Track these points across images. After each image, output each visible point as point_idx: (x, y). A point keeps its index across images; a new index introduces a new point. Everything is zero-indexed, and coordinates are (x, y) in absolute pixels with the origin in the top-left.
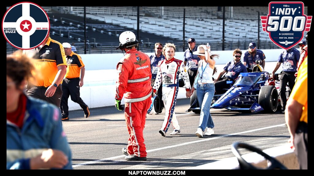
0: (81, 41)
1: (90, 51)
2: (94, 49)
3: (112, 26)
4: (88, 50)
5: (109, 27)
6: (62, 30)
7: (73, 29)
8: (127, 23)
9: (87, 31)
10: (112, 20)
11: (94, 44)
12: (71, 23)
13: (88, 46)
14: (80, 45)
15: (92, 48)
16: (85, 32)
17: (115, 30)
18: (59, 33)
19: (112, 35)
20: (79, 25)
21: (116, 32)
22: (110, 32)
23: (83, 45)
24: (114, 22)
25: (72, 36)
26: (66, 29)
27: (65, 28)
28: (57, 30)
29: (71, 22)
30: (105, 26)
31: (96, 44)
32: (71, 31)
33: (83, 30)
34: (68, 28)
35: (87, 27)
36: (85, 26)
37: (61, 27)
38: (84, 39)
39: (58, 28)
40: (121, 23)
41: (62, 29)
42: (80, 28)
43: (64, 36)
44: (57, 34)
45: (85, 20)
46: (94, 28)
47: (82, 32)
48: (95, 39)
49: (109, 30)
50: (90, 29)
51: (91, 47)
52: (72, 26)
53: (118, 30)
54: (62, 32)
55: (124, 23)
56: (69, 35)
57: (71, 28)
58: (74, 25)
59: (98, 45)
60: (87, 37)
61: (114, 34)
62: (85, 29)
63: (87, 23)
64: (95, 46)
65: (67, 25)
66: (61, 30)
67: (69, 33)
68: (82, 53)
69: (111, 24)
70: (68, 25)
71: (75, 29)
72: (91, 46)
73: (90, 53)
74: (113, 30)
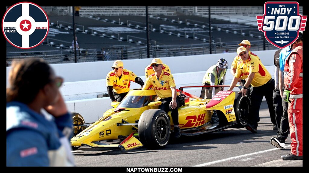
0: (207, 42)
1: (215, 51)
2: (220, 49)
3: (237, 25)
4: (213, 50)
5: (234, 26)
6: (188, 32)
7: (198, 30)
8: (253, 22)
9: (212, 31)
10: (237, 19)
11: (219, 44)
12: (196, 25)
13: (213, 46)
14: (205, 45)
15: (218, 47)
16: (210, 33)
17: (240, 29)
18: (184, 35)
19: (237, 34)
20: (204, 26)
21: (242, 31)
22: (235, 31)
23: (209, 45)
24: (240, 21)
25: (198, 37)
26: (191, 31)
27: (190, 29)
28: (182, 32)
29: (196, 23)
30: (230, 26)
31: (222, 43)
32: (196, 32)
33: (208, 30)
34: (193, 29)
35: (212, 28)
36: (210, 26)
37: (186, 29)
38: (209, 40)
39: (183, 29)
40: (247, 21)
41: (187, 30)
42: (205, 29)
43: (189, 38)
44: (182, 35)
45: (210, 21)
46: (219, 28)
47: (207, 33)
48: (220, 39)
49: (235, 29)
50: (215, 29)
51: (216, 47)
52: (197, 27)
53: (243, 29)
54: (187, 34)
55: (250, 21)
56: (194, 36)
57: (196, 29)
58: (199, 26)
59: (224, 45)
60: (213, 37)
61: (239, 33)
62: (210, 29)
63: (212, 24)
64: (220, 46)
65: (191, 26)
66: (186, 32)
67: (194, 34)
68: (208, 54)
69: (236, 23)
70: (193, 26)
71: (200, 30)
72: (217, 45)
73: (215, 53)
74: (238, 29)
